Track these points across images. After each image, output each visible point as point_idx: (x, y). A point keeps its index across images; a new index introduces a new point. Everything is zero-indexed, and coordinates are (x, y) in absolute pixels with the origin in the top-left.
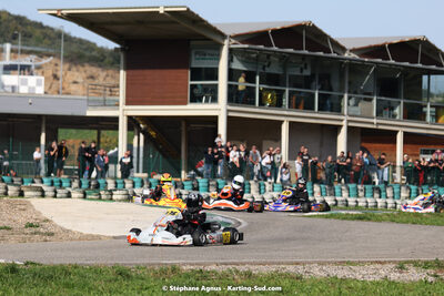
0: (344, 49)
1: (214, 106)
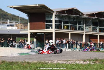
1: (52, 29)
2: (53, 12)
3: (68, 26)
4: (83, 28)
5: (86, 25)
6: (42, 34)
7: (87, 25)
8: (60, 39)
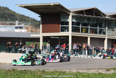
0: (106, 16)
1: (68, 33)
2: (70, 12)
3: (87, 29)
4: (105, 32)
5: (108, 28)
6: (57, 38)
7: (110, 28)
8: (77, 44)
